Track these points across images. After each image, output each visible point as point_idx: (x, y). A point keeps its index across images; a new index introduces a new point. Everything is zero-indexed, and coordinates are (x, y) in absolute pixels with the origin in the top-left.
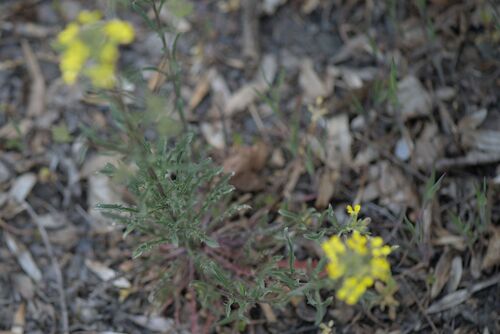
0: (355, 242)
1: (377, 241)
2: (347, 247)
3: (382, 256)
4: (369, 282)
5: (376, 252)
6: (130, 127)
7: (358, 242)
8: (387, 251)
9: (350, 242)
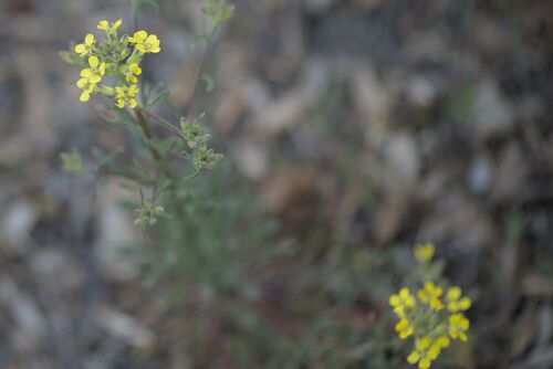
0: (428, 294)
1: (454, 293)
2: (418, 301)
3: (460, 311)
4: (444, 342)
5: (453, 306)
6: (156, 155)
7: (431, 294)
8: (466, 304)
9: (421, 295)
